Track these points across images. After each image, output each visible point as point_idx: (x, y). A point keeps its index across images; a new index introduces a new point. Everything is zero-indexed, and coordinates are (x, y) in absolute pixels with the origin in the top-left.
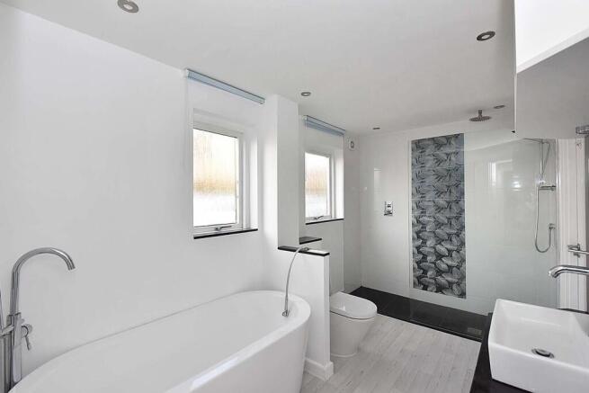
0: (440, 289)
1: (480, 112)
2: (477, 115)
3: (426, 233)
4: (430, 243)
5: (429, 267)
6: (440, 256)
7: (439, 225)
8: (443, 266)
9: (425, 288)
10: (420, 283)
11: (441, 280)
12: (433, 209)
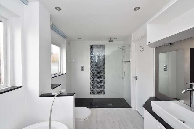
0: (98, 93)
1: (111, 39)
2: (110, 40)
3: (94, 76)
4: (95, 79)
5: (95, 87)
6: (98, 83)
7: (98, 73)
8: (99, 86)
9: (94, 94)
10: (92, 92)
11: (99, 90)
12: (96, 68)
